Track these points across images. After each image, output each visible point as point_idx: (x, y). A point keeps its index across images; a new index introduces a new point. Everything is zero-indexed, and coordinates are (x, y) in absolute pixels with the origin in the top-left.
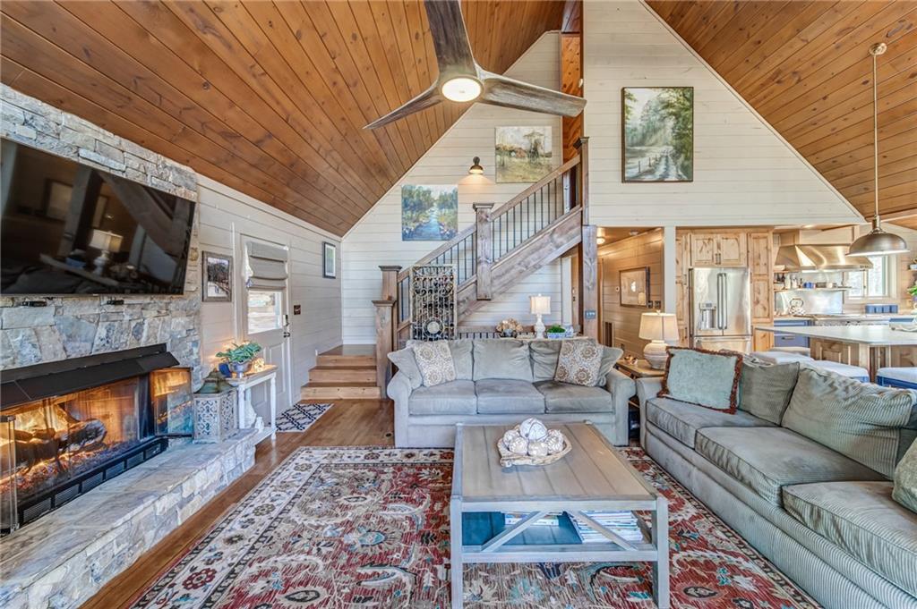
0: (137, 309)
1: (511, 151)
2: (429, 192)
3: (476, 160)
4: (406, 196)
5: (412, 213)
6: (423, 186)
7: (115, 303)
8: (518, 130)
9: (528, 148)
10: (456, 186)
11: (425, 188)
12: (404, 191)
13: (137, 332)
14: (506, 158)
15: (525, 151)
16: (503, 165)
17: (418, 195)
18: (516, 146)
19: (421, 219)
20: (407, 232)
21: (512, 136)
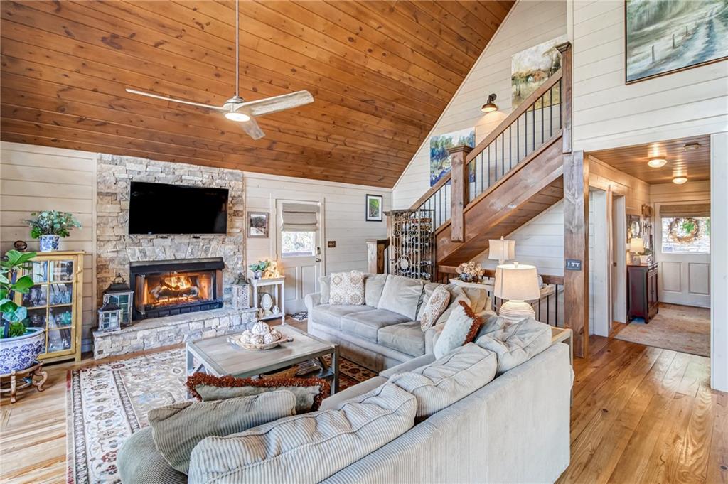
0: (207, 241)
1: (528, 77)
2: (451, 139)
3: (492, 97)
4: (433, 147)
5: (438, 161)
6: (446, 135)
7: (195, 237)
8: (536, 51)
9: (549, 65)
10: (473, 129)
11: (447, 136)
12: (431, 143)
13: (206, 251)
14: (523, 86)
15: (544, 72)
16: (519, 95)
17: (442, 145)
18: (533, 69)
19: (444, 166)
20: (434, 179)
21: (529, 60)
